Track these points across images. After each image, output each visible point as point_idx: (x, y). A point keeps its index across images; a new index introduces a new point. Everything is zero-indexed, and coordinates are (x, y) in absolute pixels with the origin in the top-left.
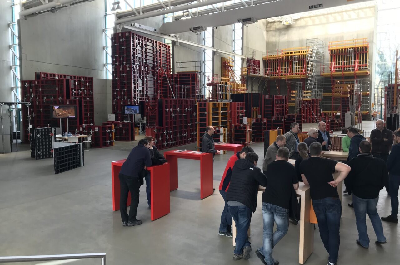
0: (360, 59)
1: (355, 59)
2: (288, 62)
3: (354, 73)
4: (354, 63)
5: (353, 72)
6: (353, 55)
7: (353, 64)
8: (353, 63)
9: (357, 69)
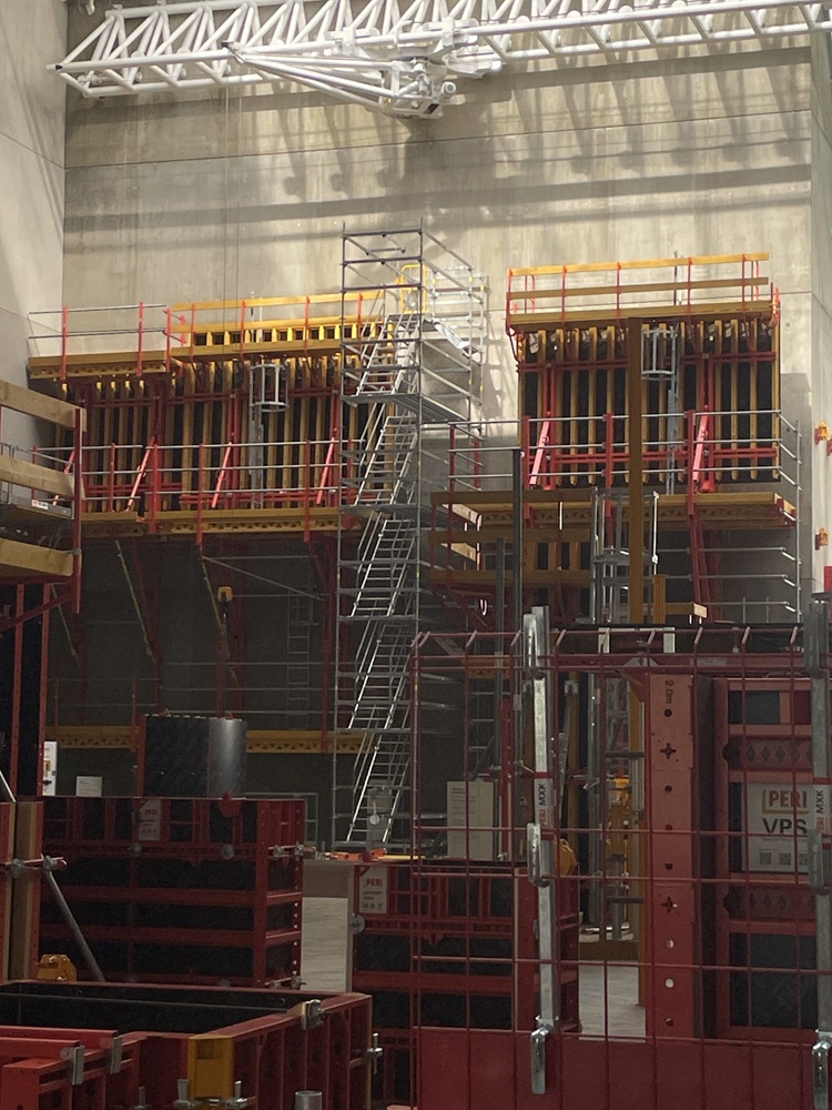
0: (726, 406)
1: (689, 404)
2: (217, 407)
3: (685, 507)
4: (688, 431)
5: (680, 499)
6: (673, 373)
7: (674, 442)
8: (674, 427)
9: (706, 476)
